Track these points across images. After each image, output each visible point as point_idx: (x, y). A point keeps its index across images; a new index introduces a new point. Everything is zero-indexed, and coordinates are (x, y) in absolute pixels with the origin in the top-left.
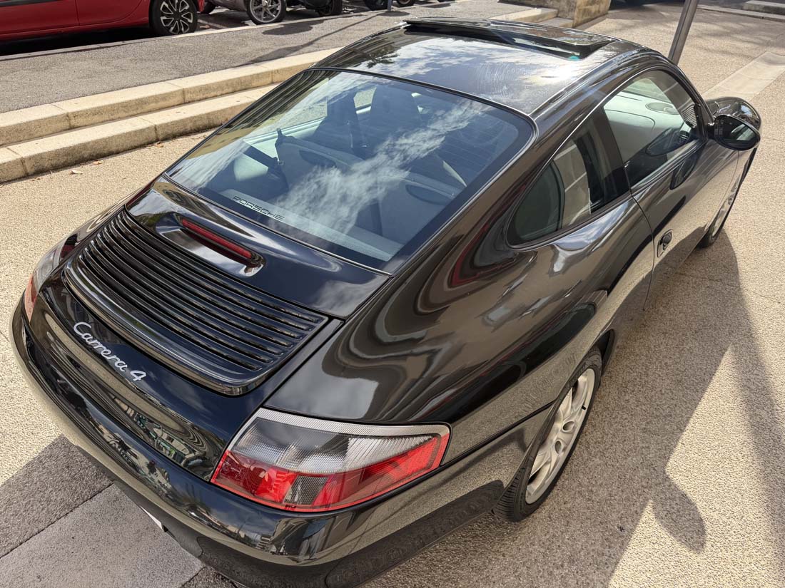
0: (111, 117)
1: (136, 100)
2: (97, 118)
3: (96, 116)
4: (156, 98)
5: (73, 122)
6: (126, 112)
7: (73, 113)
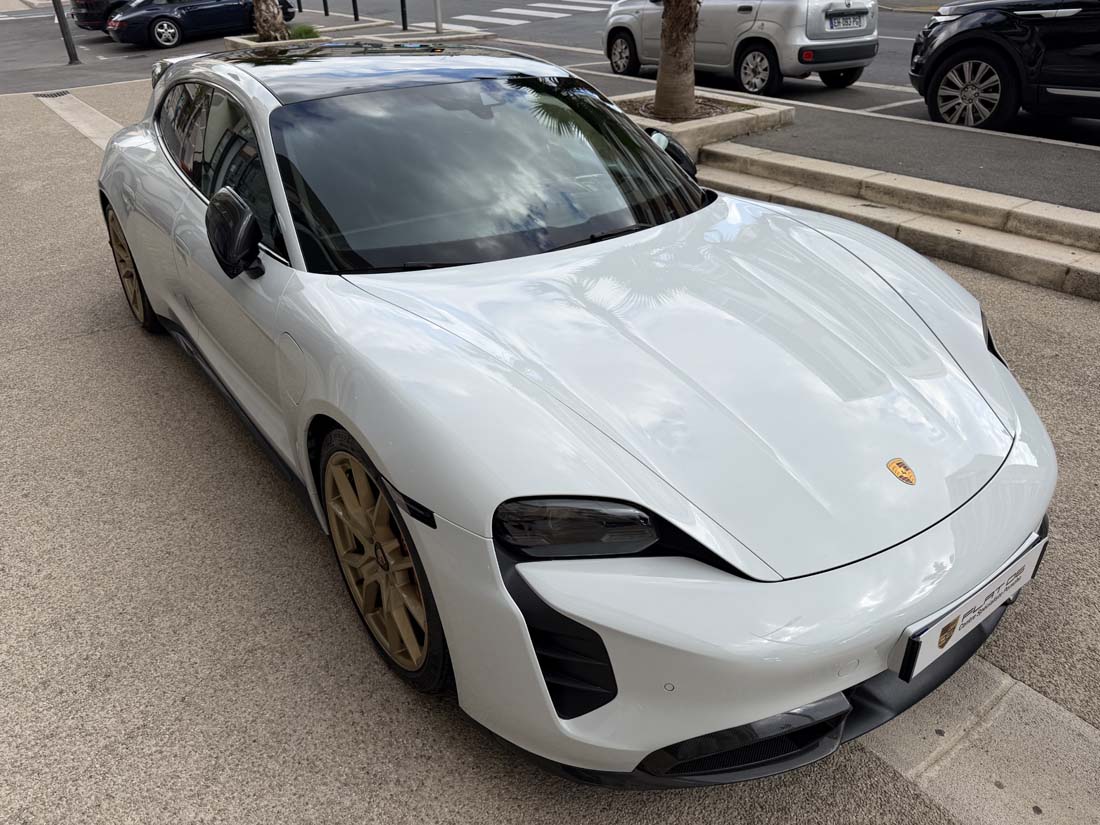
0: (901, 204)
1: (940, 198)
2: (886, 199)
3: (887, 196)
4: (965, 207)
5: (863, 192)
6: (920, 207)
7: (867, 183)
